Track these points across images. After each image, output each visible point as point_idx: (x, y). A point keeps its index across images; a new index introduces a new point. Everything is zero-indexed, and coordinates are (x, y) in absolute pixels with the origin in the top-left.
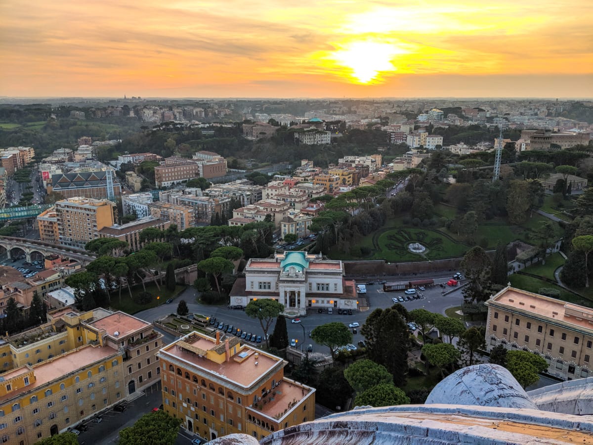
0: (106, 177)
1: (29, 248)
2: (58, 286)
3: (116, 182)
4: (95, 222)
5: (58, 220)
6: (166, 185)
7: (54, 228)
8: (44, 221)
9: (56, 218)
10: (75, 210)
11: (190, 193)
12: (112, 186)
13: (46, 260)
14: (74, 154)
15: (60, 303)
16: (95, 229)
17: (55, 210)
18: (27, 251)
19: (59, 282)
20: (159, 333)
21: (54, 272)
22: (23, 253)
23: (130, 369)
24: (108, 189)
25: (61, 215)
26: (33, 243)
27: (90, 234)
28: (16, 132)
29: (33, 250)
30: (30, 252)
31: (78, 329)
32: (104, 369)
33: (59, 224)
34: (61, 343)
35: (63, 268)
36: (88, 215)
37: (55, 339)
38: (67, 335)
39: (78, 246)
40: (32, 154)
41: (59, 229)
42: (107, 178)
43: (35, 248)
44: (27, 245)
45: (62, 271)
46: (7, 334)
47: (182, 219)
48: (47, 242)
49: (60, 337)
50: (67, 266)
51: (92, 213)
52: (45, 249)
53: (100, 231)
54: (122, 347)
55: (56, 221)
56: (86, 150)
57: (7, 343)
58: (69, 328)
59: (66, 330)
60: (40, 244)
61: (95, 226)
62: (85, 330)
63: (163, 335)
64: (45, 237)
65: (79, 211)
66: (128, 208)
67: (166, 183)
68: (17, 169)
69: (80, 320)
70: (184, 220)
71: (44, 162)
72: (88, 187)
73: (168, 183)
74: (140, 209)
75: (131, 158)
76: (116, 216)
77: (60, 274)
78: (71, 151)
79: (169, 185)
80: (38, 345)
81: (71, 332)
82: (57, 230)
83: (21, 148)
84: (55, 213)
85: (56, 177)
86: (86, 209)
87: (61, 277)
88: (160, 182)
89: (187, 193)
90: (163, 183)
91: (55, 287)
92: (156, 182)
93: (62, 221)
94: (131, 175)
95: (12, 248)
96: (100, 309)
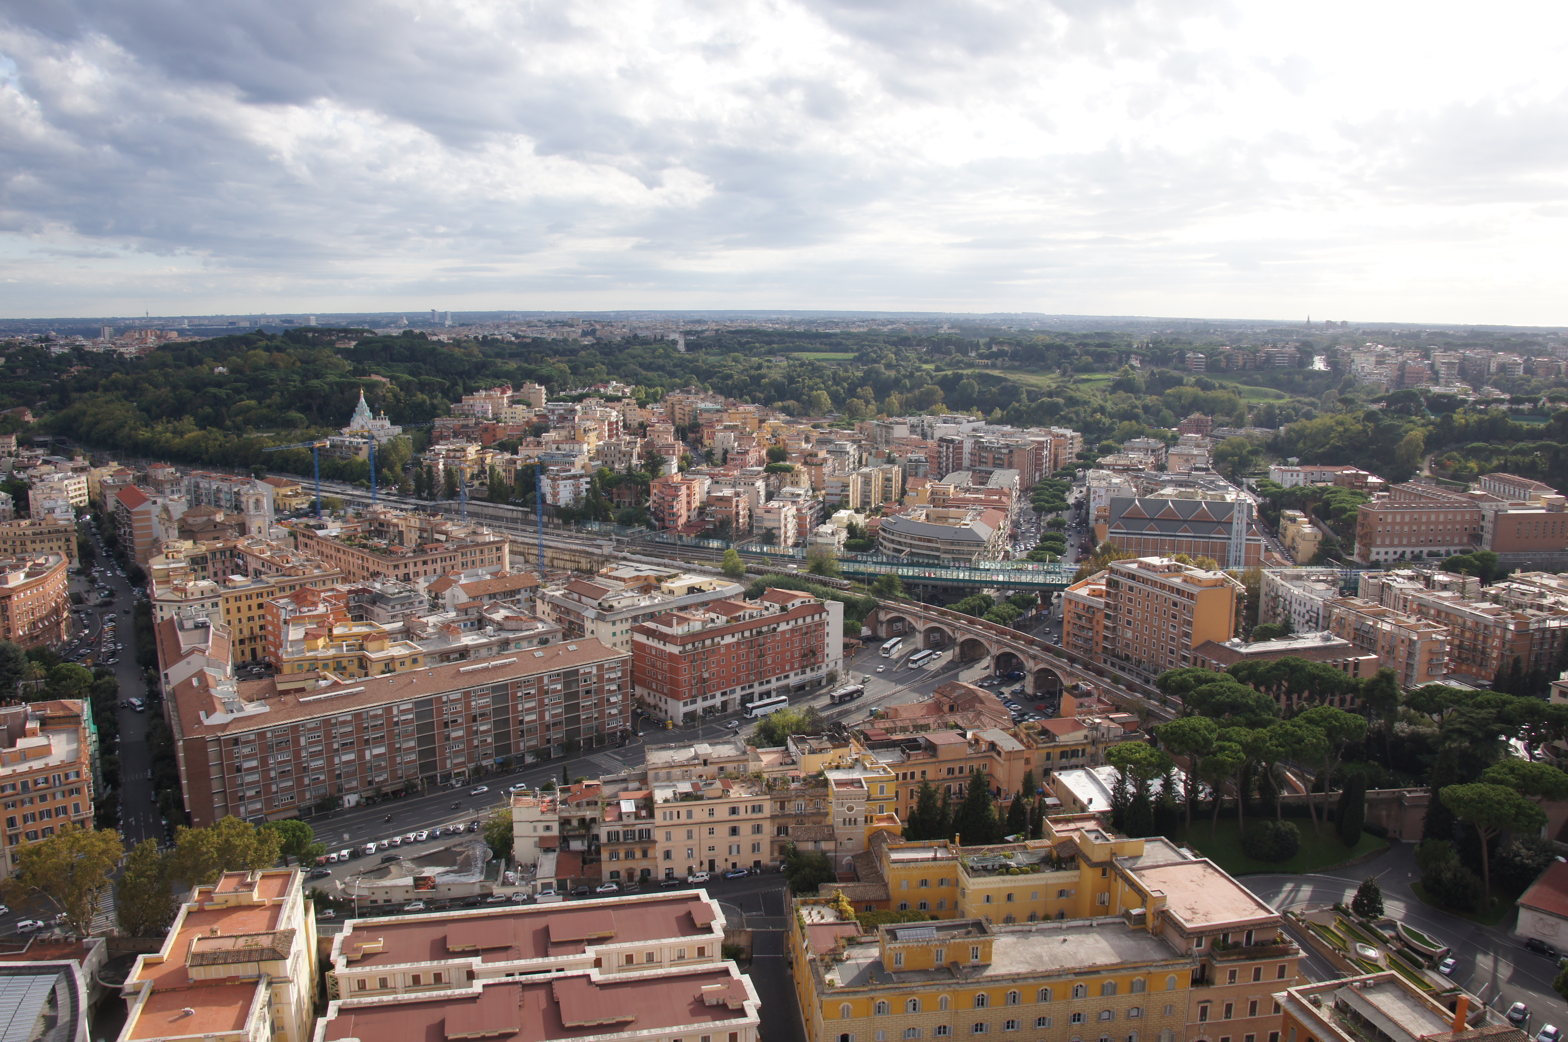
0: (1232, 517)
1: (1034, 657)
2: (1080, 760)
3: (1254, 534)
4: (1189, 623)
5: (1107, 605)
6: (1381, 558)
7: (1094, 623)
8: (1077, 603)
9: (1102, 600)
10: (1148, 588)
11: (1445, 587)
12: (1244, 542)
13: (1065, 693)
14: (1166, 452)
15: (1075, 800)
16: (1185, 641)
17: (1104, 581)
18: (1030, 665)
19: (1083, 751)
20: (1296, 945)
21: (1078, 725)
22: (1021, 666)
23: (1204, 1011)
24: (1233, 549)
25: (1116, 594)
26: (1047, 649)
27: (1172, 652)
28: (1050, 394)
29: (1042, 666)
30: (1036, 669)
31: (1104, 874)
32: (1144, 990)
33: (1107, 616)
34: (1061, 893)
35: (1098, 721)
36: (1175, 604)
37: (1049, 882)
38: (1077, 879)
39: (1138, 675)
40: (1078, 447)
41: (1106, 628)
42: (1235, 522)
43: (1047, 662)
44: (1031, 652)
45: (1095, 727)
46: (957, 839)
47: (1411, 655)
48: (1075, 653)
49: (1061, 881)
50: (1108, 718)
51: (1185, 600)
52: (1068, 669)
53: (1196, 649)
54: (1195, 948)
55: (1102, 607)
56: (1198, 446)
57: (953, 859)
58: (1083, 866)
59: (1077, 868)
60: (1059, 654)
61: (1187, 635)
62: (1120, 880)
63: (1302, 954)
64: (1072, 639)
65: (1157, 591)
66: (1271, 604)
67: (1382, 550)
68: (1041, 475)
69: (1113, 854)
70: (1417, 658)
71: (1101, 467)
72: (1185, 536)
73: (1386, 553)
74: (1303, 610)
75: (1302, 475)
76: (1241, 619)
77: (1089, 734)
78: (1163, 445)
79: (1391, 557)
80: (1013, 884)
81: (1088, 876)
82: (1100, 628)
83: (1055, 429)
84: (1104, 588)
85: (1118, 504)
86: (1172, 589)
87: (1089, 740)
88: (1367, 546)
89: (1437, 586)
90: (1374, 550)
91: (1074, 761)
92: (1357, 545)
93: (1115, 608)
94: (1293, 520)
95: (1001, 651)
96: (1162, 840)
